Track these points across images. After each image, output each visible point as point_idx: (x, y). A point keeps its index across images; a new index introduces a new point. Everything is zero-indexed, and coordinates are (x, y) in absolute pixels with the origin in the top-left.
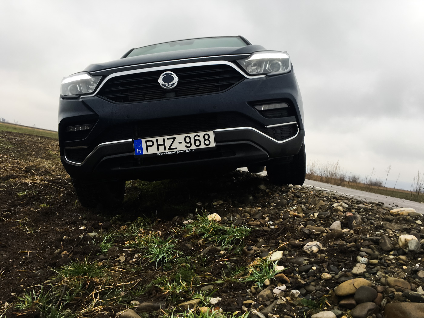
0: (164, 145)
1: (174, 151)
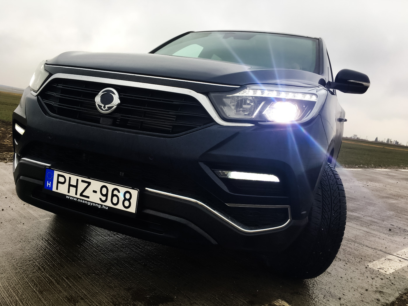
0: (76, 187)
1: (85, 200)
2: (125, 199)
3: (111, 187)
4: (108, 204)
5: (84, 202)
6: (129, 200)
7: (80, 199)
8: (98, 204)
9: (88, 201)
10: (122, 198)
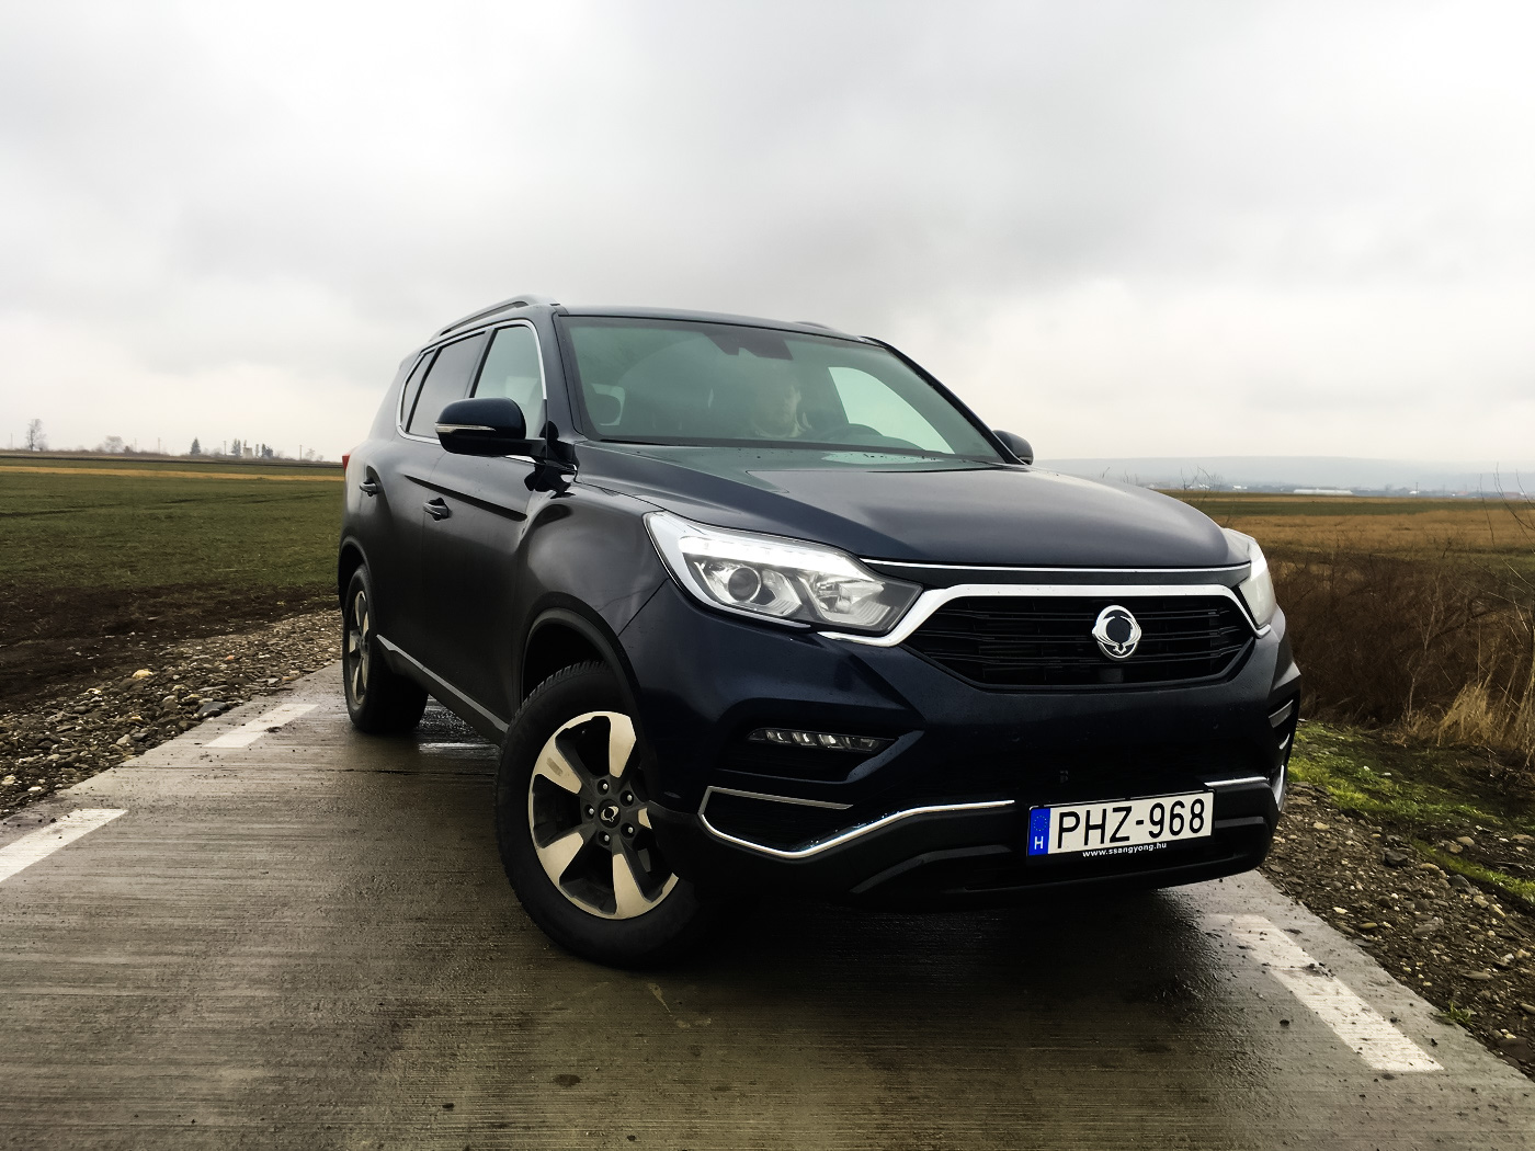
0: (1102, 827)
1: (1122, 847)
2: (1194, 816)
3: (1168, 802)
4: (1166, 836)
5: (1120, 851)
6: (1200, 816)
7: (1113, 848)
8: (1148, 844)
9: (1128, 847)
10: (1187, 817)
